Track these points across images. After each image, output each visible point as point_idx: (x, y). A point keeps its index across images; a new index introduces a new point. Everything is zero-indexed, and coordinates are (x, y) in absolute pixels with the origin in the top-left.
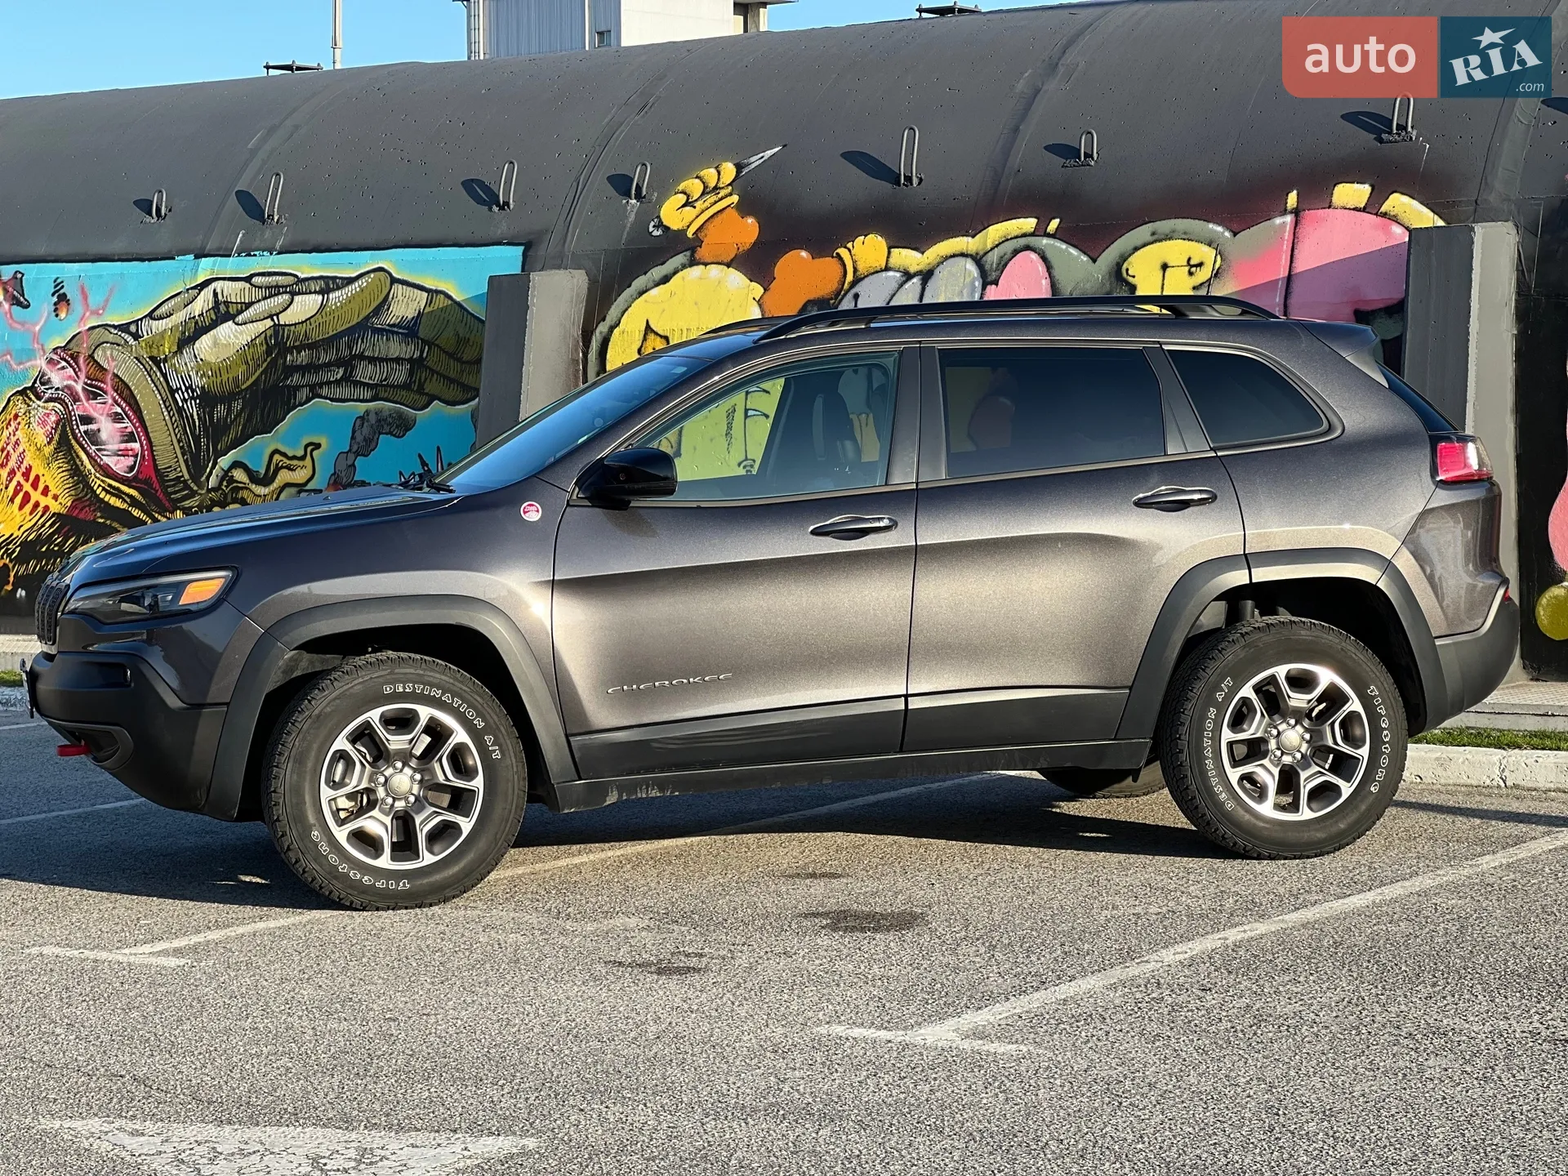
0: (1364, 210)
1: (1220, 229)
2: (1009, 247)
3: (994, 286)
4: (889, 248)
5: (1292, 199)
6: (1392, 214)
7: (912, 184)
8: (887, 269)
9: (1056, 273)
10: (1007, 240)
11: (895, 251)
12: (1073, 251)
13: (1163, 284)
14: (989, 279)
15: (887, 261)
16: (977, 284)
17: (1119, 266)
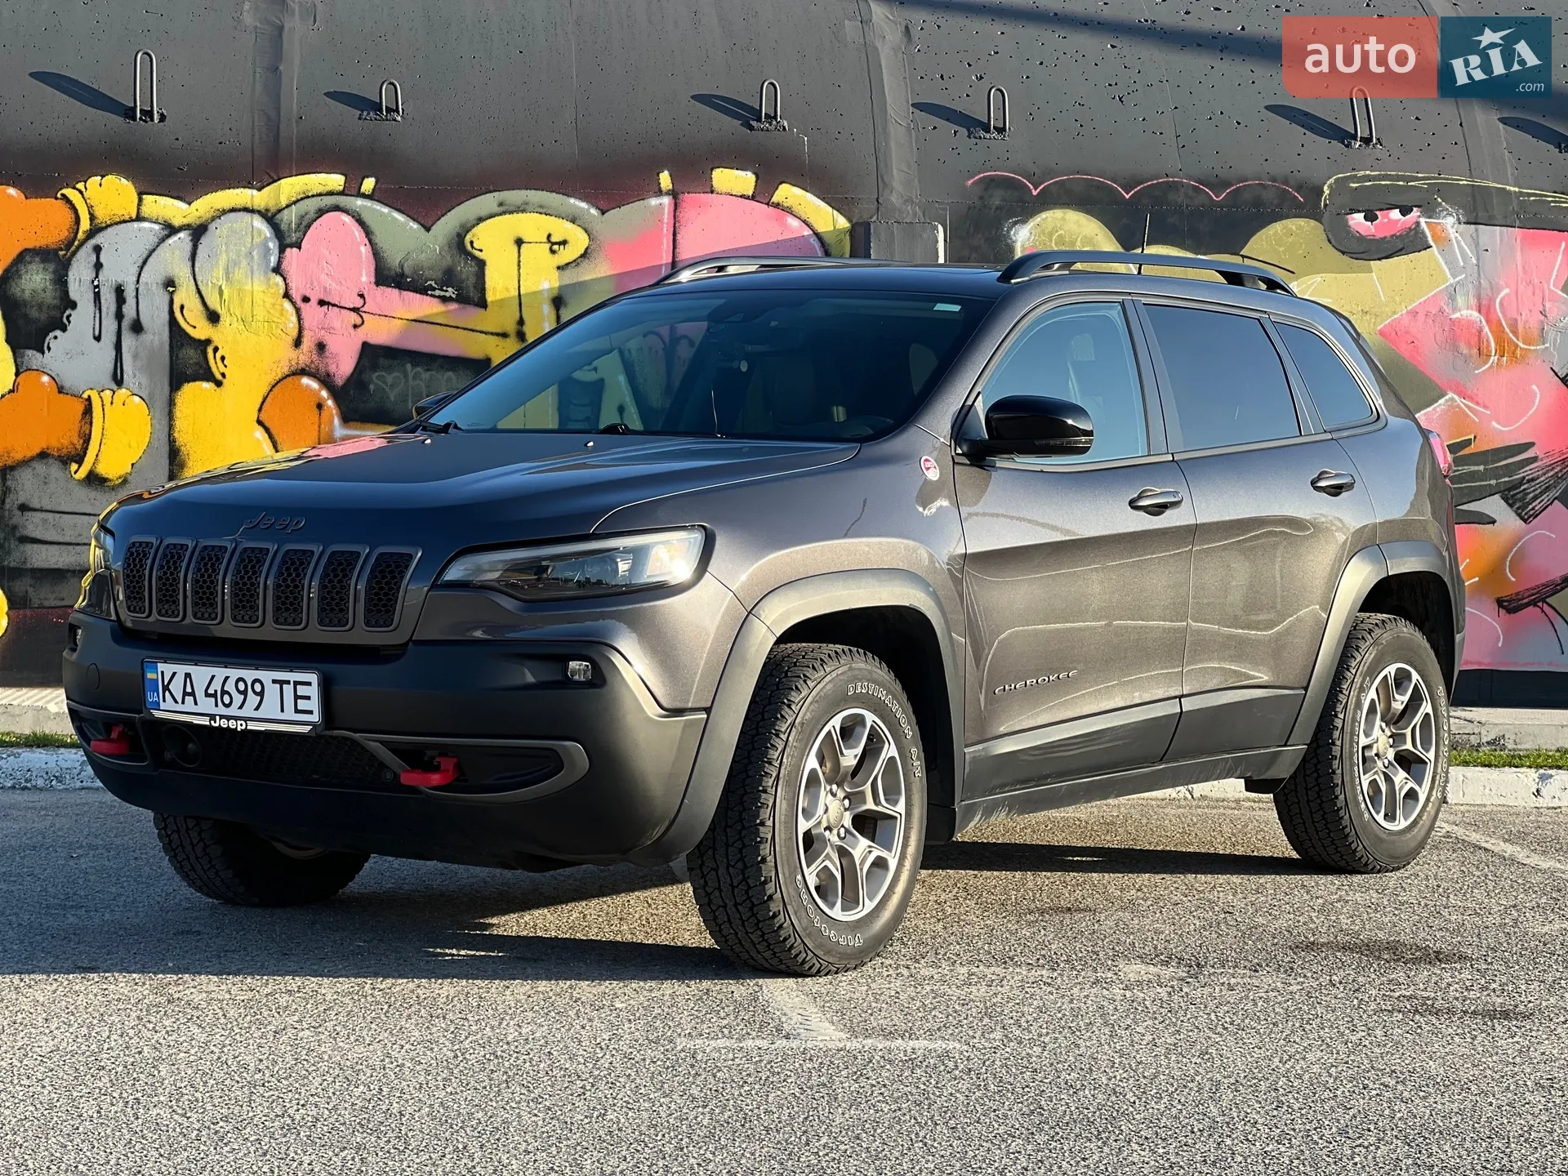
0: (753, 198)
1: (583, 205)
2: (311, 205)
3: (294, 249)
4: (140, 194)
5: (665, 180)
6: (785, 205)
7: (152, 120)
8: (139, 218)
9: (379, 239)
10: (308, 197)
11: (148, 198)
12: (397, 215)
13: (519, 262)
14: (288, 241)
15: (138, 209)
16: (271, 245)
17: (460, 237)
